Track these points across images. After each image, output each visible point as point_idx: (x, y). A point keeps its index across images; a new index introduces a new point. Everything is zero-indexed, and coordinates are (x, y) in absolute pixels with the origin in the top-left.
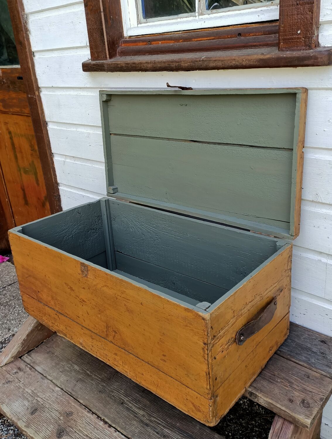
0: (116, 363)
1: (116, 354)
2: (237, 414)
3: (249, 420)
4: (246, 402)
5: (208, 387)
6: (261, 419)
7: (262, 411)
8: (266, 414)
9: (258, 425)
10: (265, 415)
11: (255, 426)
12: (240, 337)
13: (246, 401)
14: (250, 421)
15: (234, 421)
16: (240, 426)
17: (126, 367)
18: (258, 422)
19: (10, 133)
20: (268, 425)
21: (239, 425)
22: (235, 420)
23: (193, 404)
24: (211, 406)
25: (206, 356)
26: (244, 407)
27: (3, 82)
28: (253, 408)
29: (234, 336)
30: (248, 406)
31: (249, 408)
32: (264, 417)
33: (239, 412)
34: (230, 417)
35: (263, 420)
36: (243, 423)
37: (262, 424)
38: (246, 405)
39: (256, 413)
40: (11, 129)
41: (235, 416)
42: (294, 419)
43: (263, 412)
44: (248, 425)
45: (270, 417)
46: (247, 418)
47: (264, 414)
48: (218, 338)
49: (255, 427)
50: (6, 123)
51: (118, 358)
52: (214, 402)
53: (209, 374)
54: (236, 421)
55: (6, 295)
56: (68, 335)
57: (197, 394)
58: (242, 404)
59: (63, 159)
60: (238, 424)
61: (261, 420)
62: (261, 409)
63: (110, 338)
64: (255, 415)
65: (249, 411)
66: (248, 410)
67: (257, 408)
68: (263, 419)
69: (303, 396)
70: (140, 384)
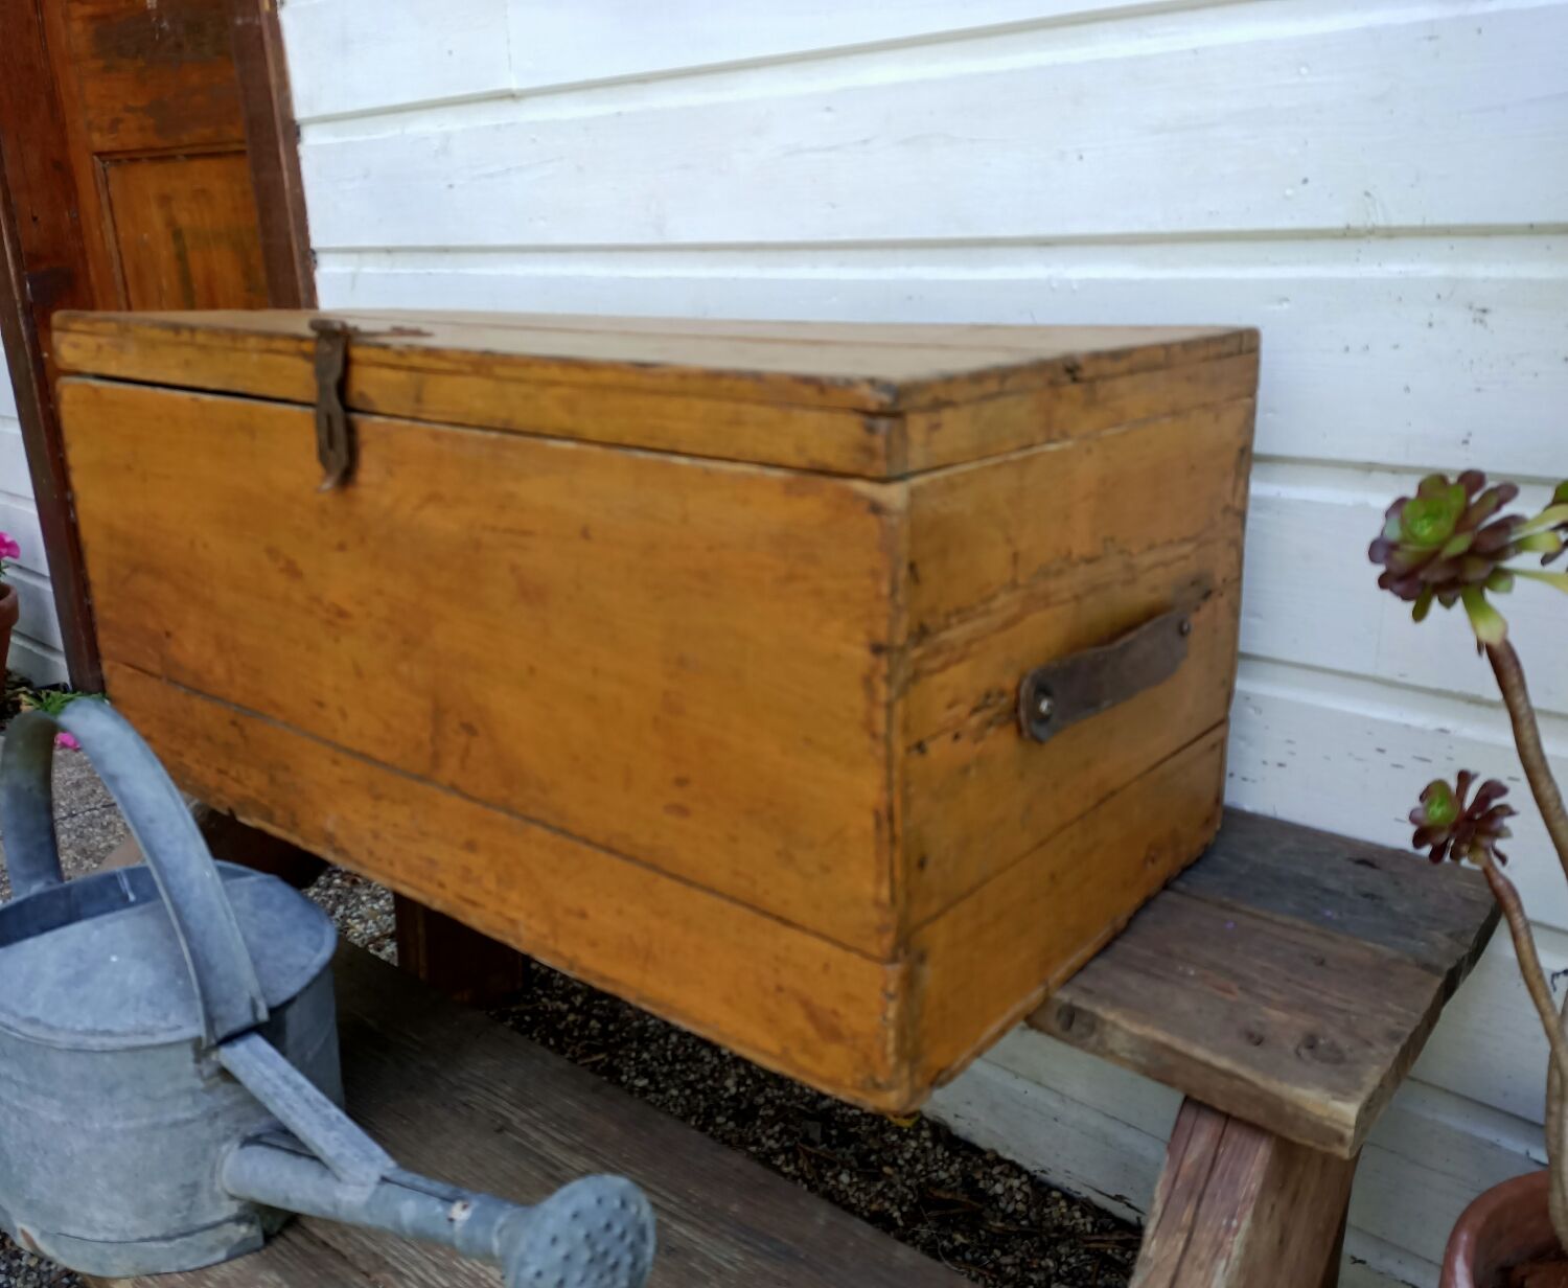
0: (470, 891)
1: (471, 846)
2: (982, 1232)
3: (1031, 1256)
4: (1019, 1189)
5: (885, 893)
6: (1081, 1251)
7: (1082, 1221)
8: (1099, 1233)
9: (1069, 1273)
10: (1097, 1237)
11: (1054, 1278)
12: (1037, 702)
13: (1016, 1183)
14: (1035, 1258)
15: (968, 1256)
16: (995, 1276)
17: (514, 896)
18: (1069, 1264)
19: (177, 235)
20: (1107, 1276)
21: (992, 1271)
22: (973, 1253)
23: (806, 1004)
24: (891, 997)
25: (880, 716)
26: (1010, 1208)
27: (161, 30)
28: (1046, 1210)
29: (1009, 683)
30: (1025, 1203)
31: (1029, 1208)
32: (1093, 1245)
33: (991, 1223)
34: (951, 1240)
35: (1088, 1257)
36: (1006, 1266)
37: (1086, 1271)
38: (1017, 1202)
39: (1060, 1228)
40: (184, 219)
41: (972, 1239)
42: (1275, 1105)
43: (1089, 1228)
44: (1026, 1273)
45: (1118, 1243)
46: (1023, 1248)
47: (1092, 1233)
48: (937, 651)
49: (1056, 1282)
50: (165, 200)
51: (477, 861)
52: (910, 981)
53: (891, 818)
54: (977, 1255)
55: (111, 828)
56: (279, 813)
57: (824, 947)
58: (1003, 1195)
59: (349, 269)
60: (985, 1267)
61: (1080, 1255)
62: (1078, 1214)
63: (450, 770)
64: (1054, 1235)
65: (1030, 1221)
66: (1027, 1217)
67: (1064, 1210)
68: (1087, 1251)
69: (1305, 1022)
70: (571, 967)
